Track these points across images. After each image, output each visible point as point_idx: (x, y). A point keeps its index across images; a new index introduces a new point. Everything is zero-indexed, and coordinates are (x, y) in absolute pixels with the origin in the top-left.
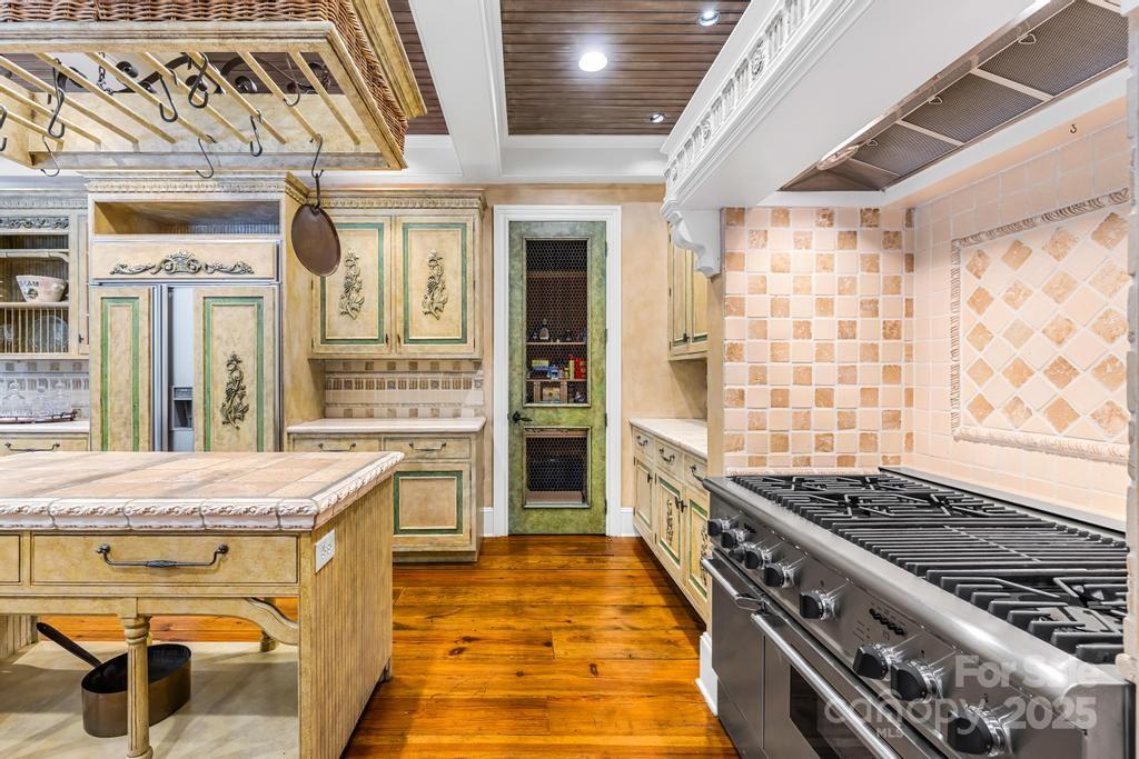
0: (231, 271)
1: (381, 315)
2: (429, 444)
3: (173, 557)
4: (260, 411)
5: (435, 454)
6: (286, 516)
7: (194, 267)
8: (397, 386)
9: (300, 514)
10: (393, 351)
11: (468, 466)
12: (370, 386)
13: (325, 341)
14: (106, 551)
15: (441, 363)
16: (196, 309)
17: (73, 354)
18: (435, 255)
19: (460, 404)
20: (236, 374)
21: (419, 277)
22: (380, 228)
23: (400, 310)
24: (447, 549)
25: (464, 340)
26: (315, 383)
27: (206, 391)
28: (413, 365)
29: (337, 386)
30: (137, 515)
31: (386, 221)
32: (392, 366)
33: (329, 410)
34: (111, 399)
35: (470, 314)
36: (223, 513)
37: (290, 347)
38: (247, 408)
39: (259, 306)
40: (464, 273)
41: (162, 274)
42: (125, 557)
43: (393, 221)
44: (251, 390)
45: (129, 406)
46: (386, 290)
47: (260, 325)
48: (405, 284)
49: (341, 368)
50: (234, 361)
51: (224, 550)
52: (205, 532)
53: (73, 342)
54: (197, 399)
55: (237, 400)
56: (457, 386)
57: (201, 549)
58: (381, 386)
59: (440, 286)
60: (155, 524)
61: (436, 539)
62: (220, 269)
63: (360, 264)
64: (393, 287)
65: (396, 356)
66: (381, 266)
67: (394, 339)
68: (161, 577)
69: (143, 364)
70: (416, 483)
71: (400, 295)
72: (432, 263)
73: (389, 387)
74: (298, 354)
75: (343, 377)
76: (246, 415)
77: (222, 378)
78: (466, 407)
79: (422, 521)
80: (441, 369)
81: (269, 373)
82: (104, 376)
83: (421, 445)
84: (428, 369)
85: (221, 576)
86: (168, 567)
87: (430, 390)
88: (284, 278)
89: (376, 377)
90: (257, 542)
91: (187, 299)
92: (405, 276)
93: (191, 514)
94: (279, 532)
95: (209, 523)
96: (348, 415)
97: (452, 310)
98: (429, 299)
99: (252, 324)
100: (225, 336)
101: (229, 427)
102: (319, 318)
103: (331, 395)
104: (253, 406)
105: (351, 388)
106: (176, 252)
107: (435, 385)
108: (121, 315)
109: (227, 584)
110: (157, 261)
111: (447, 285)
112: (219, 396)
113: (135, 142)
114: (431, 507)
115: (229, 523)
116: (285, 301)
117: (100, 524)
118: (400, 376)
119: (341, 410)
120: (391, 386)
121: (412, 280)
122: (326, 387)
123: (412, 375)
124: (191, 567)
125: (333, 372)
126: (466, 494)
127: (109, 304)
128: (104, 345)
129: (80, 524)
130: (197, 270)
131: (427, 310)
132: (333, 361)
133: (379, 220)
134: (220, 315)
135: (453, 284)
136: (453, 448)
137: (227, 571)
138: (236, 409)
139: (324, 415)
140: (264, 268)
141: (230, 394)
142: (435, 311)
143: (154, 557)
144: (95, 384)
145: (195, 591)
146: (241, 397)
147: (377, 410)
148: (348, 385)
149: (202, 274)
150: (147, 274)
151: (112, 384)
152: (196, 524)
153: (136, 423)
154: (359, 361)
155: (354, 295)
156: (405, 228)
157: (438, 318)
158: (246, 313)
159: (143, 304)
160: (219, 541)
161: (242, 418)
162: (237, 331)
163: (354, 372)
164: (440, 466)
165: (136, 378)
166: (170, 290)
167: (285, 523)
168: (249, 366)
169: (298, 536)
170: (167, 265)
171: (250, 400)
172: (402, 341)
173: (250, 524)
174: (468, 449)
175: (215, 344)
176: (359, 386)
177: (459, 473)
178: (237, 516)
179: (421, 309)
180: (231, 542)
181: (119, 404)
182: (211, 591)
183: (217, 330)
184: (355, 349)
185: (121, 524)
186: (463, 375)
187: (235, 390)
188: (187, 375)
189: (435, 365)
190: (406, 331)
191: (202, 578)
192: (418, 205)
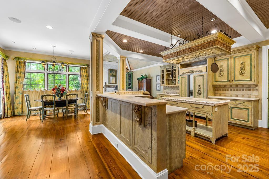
0: (199, 72)
1: (228, 76)
2: (240, 102)
3: (198, 107)
4: (203, 94)
5: (241, 104)
6: (211, 104)
7: (193, 72)
8: (232, 90)
9: (213, 104)
10: (231, 83)
11: (251, 108)
12: (225, 90)
13: (215, 82)
14: (191, 105)
15: (245, 85)
16: (193, 78)
17: (176, 85)
18: (242, 62)
19: (251, 95)
20: (199, 88)
21: (238, 67)
22: (228, 59)
23: (233, 75)
24: (245, 125)
25: (251, 80)
26: (213, 89)
27: (195, 90)
28: (237, 86)
29: (218, 90)
30: (194, 102)
31: (229, 58)
32: (231, 86)
33: (216, 94)
34: (182, 91)
35: (253, 74)
36: (203, 103)
37: (209, 83)
38: (201, 93)
39: (203, 77)
40: (251, 65)
41: (189, 73)
42: (193, 106)
43: (231, 57)
44: (202, 90)
45: (184, 92)
46: (229, 71)
47: (203, 80)
48: (234, 69)
49: (219, 86)
50: (199, 86)
51: (203, 107)
52: (201, 105)
53: (176, 83)
54: (193, 91)
55: (200, 92)
56: (250, 90)
57: (201, 106)
58: (228, 90)
59: (244, 69)
60: (196, 103)
61: (242, 122)
62: (197, 71)
63: (223, 67)
64: (231, 70)
65: (232, 84)
66: (228, 66)
67: (231, 81)
68: (196, 109)
69: (186, 86)
70: (236, 110)
71: (233, 71)
72: (242, 64)
73: (230, 90)
74: (210, 84)
75: (219, 88)
76: (201, 94)
77: (197, 88)
78: (253, 95)
79: (238, 118)
80: (245, 87)
81: (205, 87)
82: (181, 88)
83: (238, 102)
84: (241, 86)
85: (203, 110)
86: (197, 108)
87: (241, 91)
88: (208, 72)
89: (227, 88)
90: (207, 107)
91: (192, 77)
92: (234, 67)
93: (200, 102)
94: (210, 106)
95: (202, 104)
96: (220, 95)
97: (248, 74)
98: (241, 72)
99: (202, 80)
100: (198, 82)
101: (198, 96)
102: (214, 78)
103: (216, 92)
104: (202, 93)
105: (221, 90)
106: (191, 70)
107: (243, 90)
108: (183, 80)
109: (204, 111)
110: (188, 71)
111: (246, 68)
112: (197, 91)
113: (189, 59)
114: (240, 115)
115: (204, 104)
116: (208, 75)
117: (191, 102)
118: (233, 88)
119: (219, 95)
120: (231, 90)
121: (236, 69)
122: (215, 90)
123: (236, 88)
124: (200, 108)
125: (217, 87)
126: (250, 114)
127: (182, 78)
128: (181, 84)
129: (189, 102)
130: (194, 72)
131: (240, 74)
132: (217, 85)
133: (228, 57)
134: (197, 79)
135: (248, 68)
136: (246, 104)
137: (204, 109)
138: (199, 93)
139: (215, 95)
140: (204, 70)
141: (199, 91)
142: (242, 74)
143: (196, 107)
144: (180, 89)
145: (200, 111)
146: (200, 91)
147: (227, 95)
148: (220, 90)
149: (194, 73)
150: (187, 73)
151: (182, 89)
152: (200, 104)
153: (185, 95)
154: (223, 85)
155: (222, 73)
156: (234, 58)
157: (243, 76)
158: (201, 78)
159: (186, 78)
160: (203, 106)
161: (200, 95)
162: (200, 81)
163: (222, 87)
164: (242, 107)
165: (185, 88)
166: (190, 75)
167: (211, 105)
168: (202, 86)
169: (212, 106)
170: (189, 72)
171: (202, 92)
172: (233, 81)
173: (207, 104)
174: (251, 104)
175: (196, 83)
176: (223, 90)
177: (248, 109)
178: (205, 103)
179: (238, 74)
180: (204, 106)
181: (183, 92)
182: (202, 111)
183: (197, 81)
184: (222, 83)
185: (193, 103)
186: (252, 88)
187: (199, 90)
188: (192, 88)
189: (243, 86)
190: (234, 79)
191: (201, 110)
192: (237, 52)
